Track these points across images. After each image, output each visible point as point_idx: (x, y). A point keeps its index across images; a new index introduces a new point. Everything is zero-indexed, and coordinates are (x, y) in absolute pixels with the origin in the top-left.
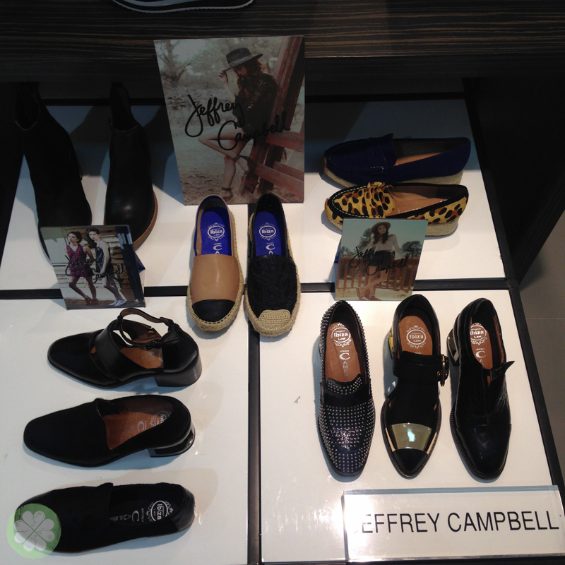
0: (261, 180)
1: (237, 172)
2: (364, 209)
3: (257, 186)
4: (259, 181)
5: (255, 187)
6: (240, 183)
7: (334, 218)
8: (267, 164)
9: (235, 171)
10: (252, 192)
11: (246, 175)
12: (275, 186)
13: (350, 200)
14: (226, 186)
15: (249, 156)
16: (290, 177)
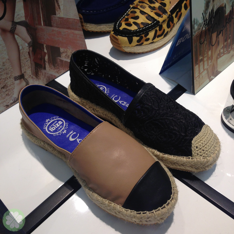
0: (48, 47)
1: (21, 48)
2: (149, 17)
3: (46, 58)
4: (45, 51)
5: (44, 61)
6: (29, 61)
7: (130, 41)
8: (45, 25)
9: (18, 47)
10: (45, 68)
11: (31, 49)
12: (62, 50)
13: (131, 21)
14: (17, 74)
15: (23, 19)
16: (69, 31)
